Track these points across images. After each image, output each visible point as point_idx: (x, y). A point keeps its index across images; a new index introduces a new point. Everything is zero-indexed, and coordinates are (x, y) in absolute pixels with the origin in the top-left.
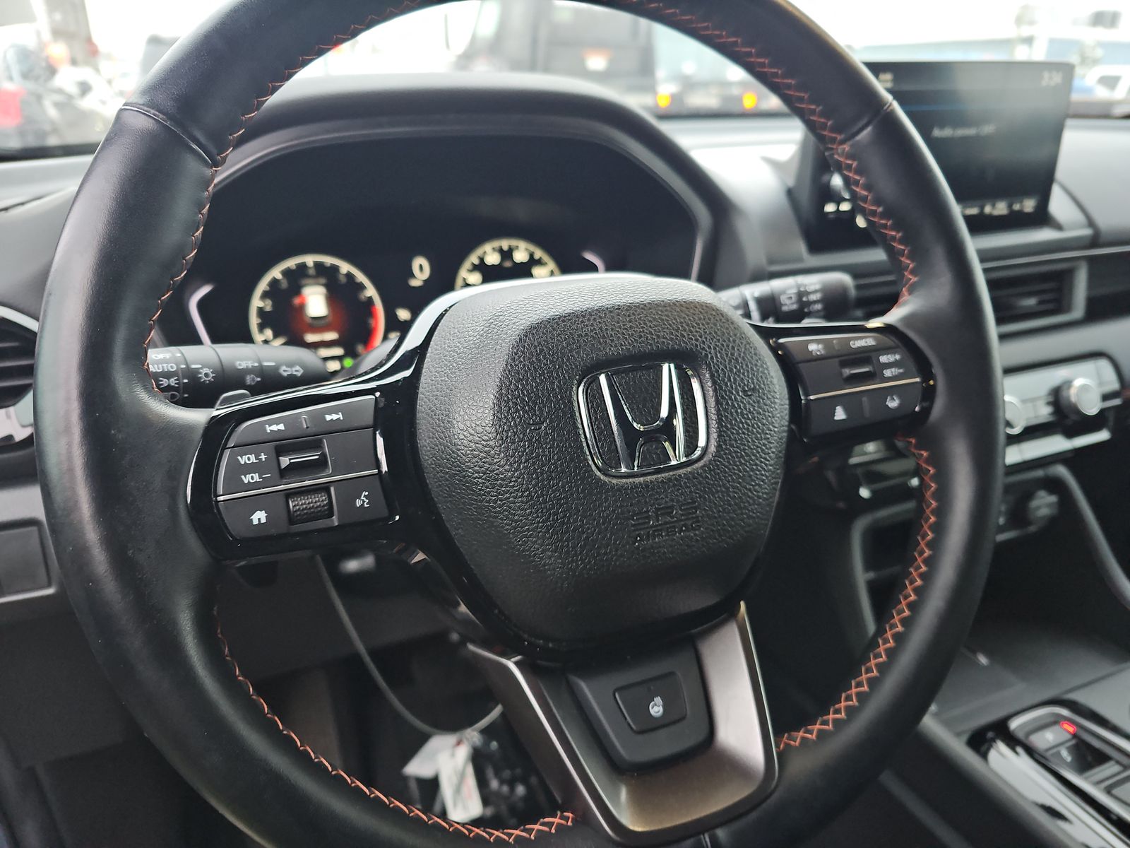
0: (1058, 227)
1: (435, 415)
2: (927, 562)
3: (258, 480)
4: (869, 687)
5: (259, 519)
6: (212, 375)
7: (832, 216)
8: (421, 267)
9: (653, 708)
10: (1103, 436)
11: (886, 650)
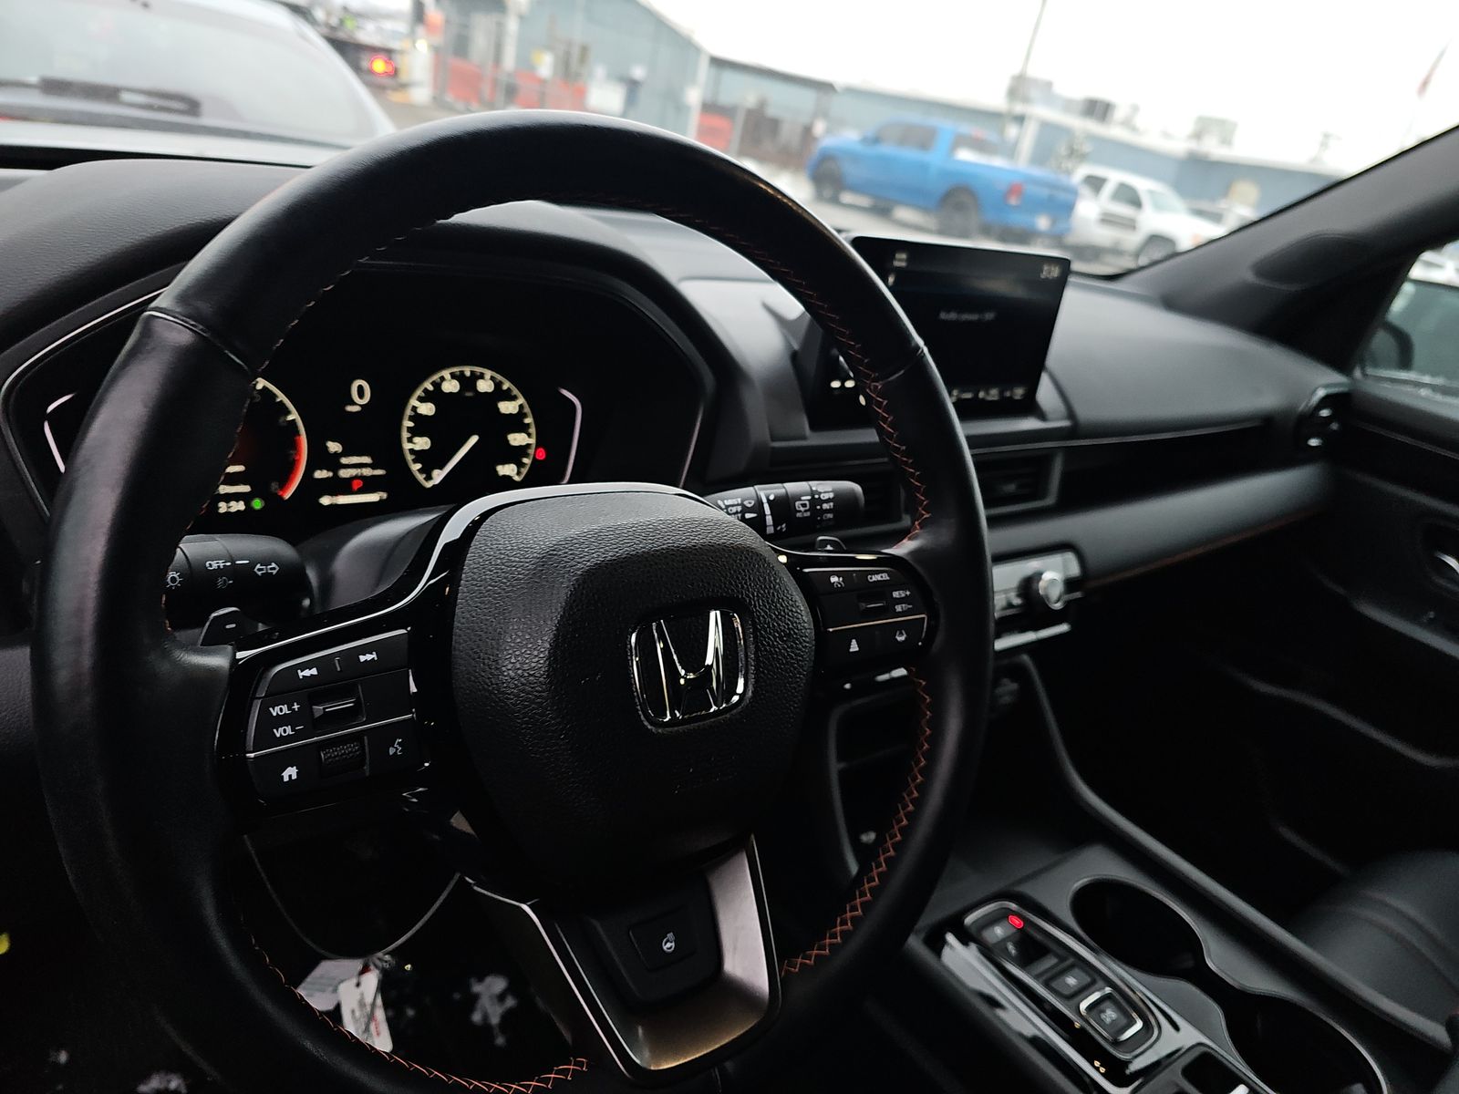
0: (1042, 416)
1: (479, 658)
2: (919, 788)
3: (291, 733)
4: (863, 911)
5: (290, 776)
6: (178, 580)
7: (836, 393)
8: (361, 389)
9: (666, 944)
10: (1064, 628)
11: (879, 874)
